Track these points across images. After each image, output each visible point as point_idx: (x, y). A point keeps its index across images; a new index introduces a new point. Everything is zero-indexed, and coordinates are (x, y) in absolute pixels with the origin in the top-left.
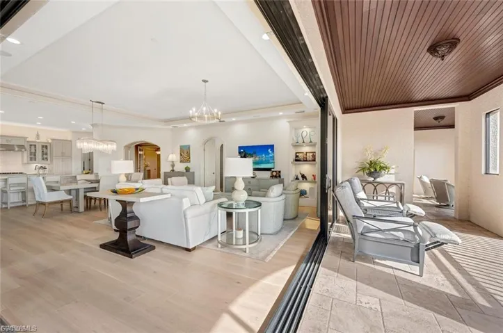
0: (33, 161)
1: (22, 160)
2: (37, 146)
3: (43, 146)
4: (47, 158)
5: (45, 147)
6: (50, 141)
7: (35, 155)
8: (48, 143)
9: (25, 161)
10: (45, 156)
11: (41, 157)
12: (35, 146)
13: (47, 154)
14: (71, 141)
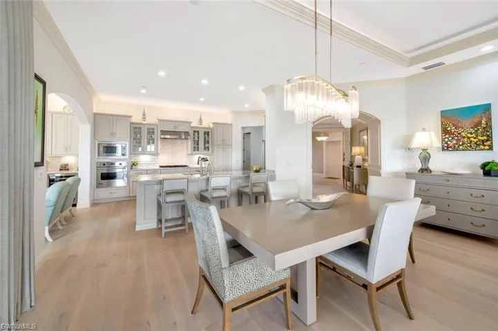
0: (196, 152)
1: (187, 151)
2: (200, 132)
3: (205, 133)
4: (208, 148)
5: (207, 133)
6: (211, 126)
7: (198, 145)
8: (209, 128)
9: (189, 152)
10: (207, 145)
11: (203, 146)
12: (198, 132)
13: (208, 143)
14: (231, 125)
